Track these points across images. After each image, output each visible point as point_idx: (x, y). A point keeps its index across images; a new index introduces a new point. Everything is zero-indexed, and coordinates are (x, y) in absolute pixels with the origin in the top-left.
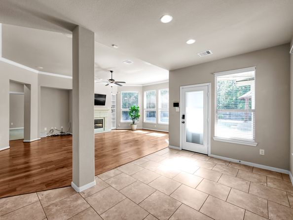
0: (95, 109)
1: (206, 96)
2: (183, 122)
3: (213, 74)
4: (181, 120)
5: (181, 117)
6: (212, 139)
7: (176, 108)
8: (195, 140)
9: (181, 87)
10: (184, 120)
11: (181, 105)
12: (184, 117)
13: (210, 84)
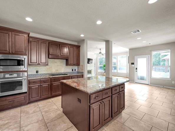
0: (88, 65)
1: (148, 60)
2: (136, 71)
3: (151, 51)
4: (135, 70)
5: (135, 69)
6: (150, 78)
7: (133, 65)
8: (142, 78)
9: (135, 56)
10: (137, 70)
11: (135, 64)
12: (136, 69)
13: (149, 55)
